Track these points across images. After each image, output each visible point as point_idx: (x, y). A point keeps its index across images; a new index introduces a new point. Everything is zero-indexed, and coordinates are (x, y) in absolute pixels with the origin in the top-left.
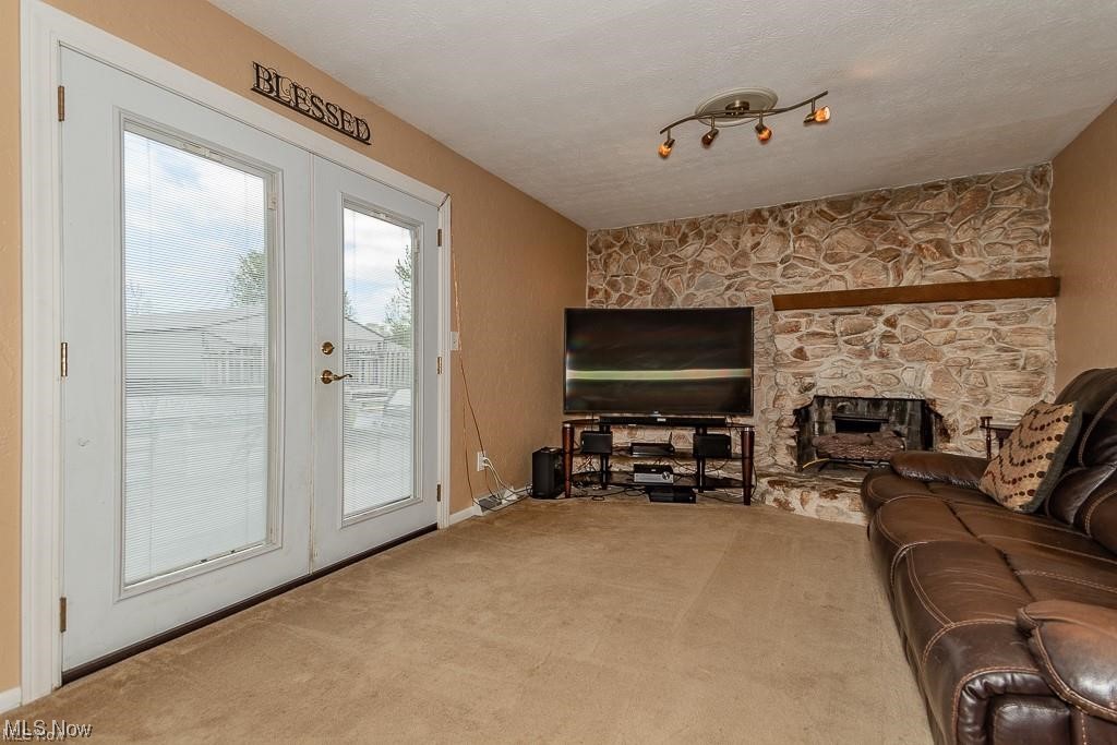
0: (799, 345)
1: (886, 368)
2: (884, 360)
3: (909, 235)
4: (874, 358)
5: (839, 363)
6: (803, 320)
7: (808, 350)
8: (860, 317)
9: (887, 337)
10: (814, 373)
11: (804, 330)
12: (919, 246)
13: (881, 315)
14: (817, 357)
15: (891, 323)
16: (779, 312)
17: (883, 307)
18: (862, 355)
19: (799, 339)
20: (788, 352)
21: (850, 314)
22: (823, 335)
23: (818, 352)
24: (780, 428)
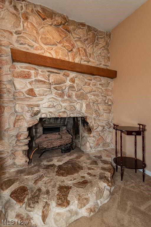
0: (29, 87)
1: (71, 102)
2: (70, 99)
3: (75, 42)
4: (66, 97)
5: (52, 100)
6: (33, 72)
7: (36, 91)
8: (60, 75)
9: (71, 87)
10: (39, 105)
11: (33, 79)
12: (79, 48)
13: (68, 76)
14: (41, 95)
15: (72, 80)
16: (15, 63)
17: (69, 72)
18: (61, 95)
19: (30, 83)
20: (24, 90)
21: (56, 73)
22: (44, 82)
23: (41, 93)
24: (18, 140)
